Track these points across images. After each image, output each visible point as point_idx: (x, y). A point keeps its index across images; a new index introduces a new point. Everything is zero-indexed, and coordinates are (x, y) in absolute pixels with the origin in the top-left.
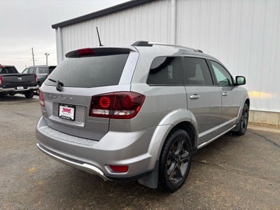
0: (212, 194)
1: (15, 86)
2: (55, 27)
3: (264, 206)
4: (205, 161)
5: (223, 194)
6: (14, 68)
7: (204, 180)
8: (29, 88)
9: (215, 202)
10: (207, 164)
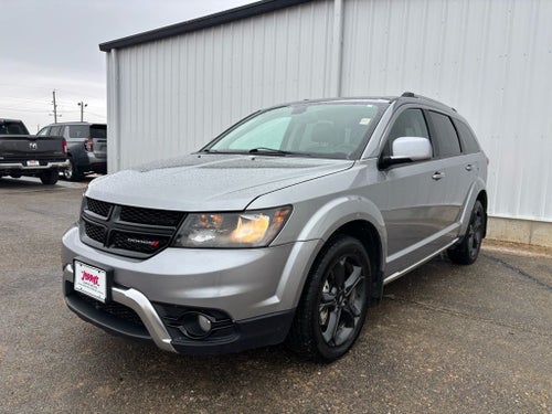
0: (406, 345)
1: (24, 160)
2: (105, 47)
3: (498, 365)
4: (392, 296)
5: (425, 344)
6: (20, 124)
7: (390, 323)
8: (50, 165)
9: (411, 356)
10: (396, 300)
